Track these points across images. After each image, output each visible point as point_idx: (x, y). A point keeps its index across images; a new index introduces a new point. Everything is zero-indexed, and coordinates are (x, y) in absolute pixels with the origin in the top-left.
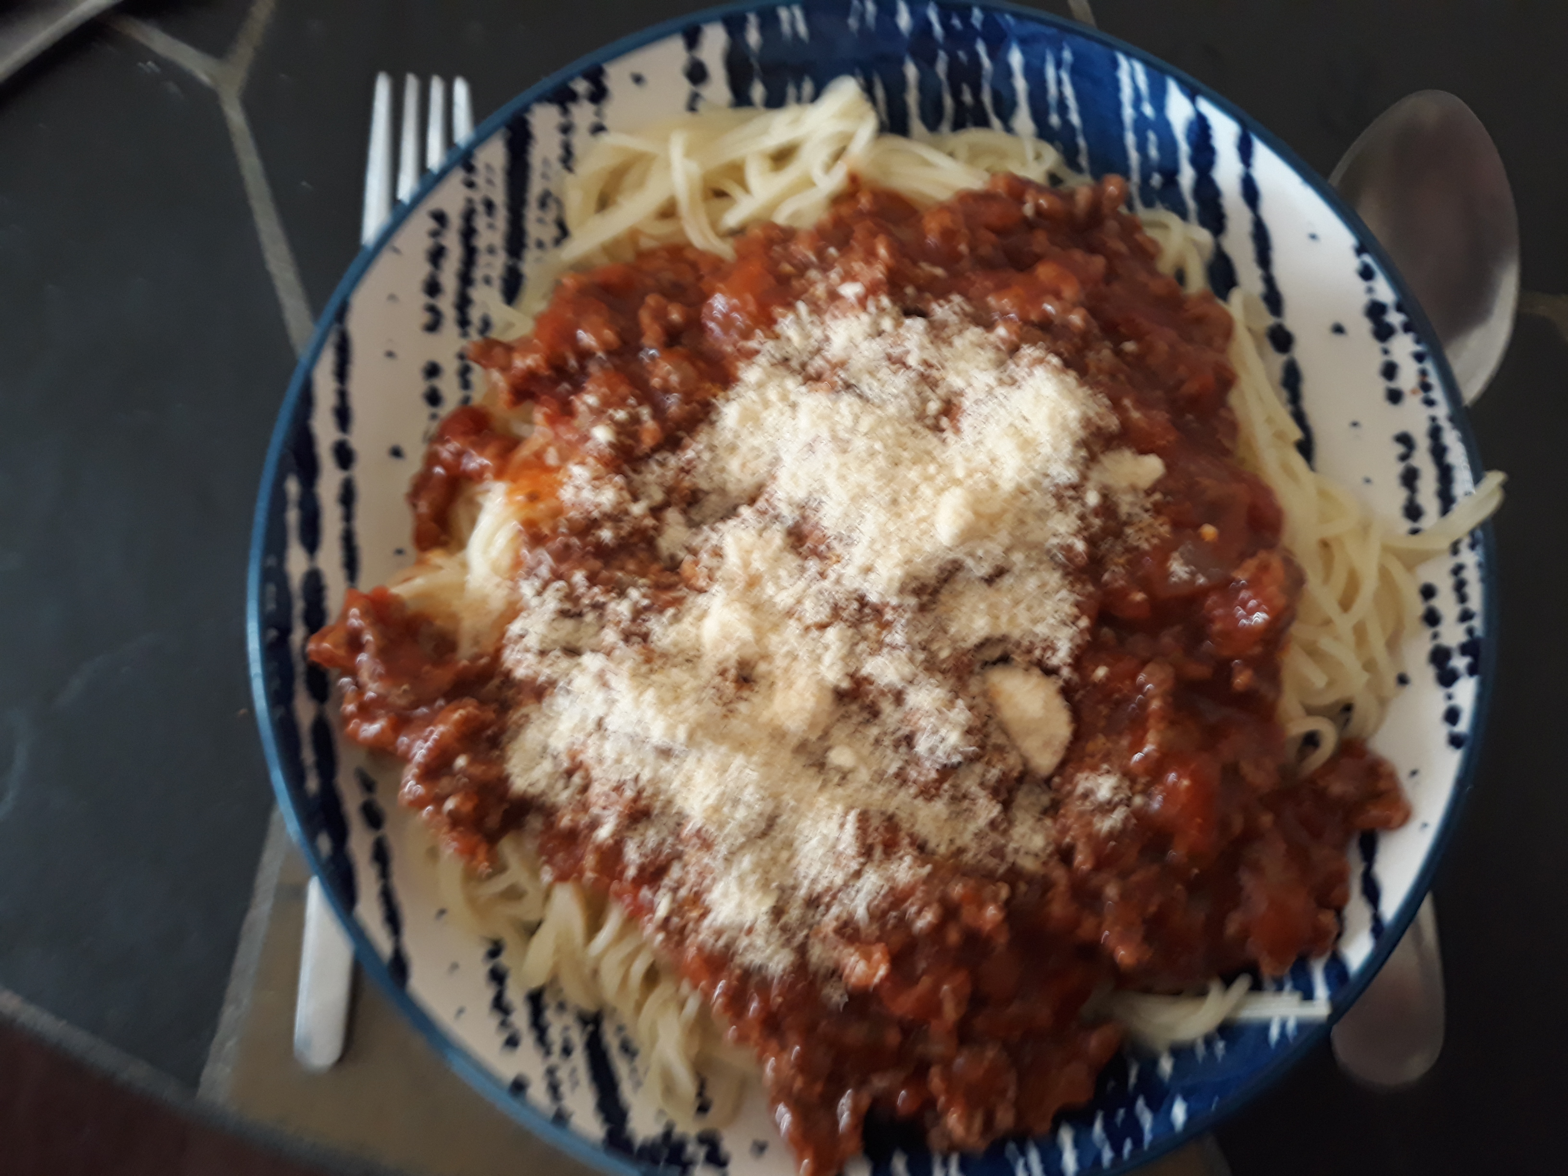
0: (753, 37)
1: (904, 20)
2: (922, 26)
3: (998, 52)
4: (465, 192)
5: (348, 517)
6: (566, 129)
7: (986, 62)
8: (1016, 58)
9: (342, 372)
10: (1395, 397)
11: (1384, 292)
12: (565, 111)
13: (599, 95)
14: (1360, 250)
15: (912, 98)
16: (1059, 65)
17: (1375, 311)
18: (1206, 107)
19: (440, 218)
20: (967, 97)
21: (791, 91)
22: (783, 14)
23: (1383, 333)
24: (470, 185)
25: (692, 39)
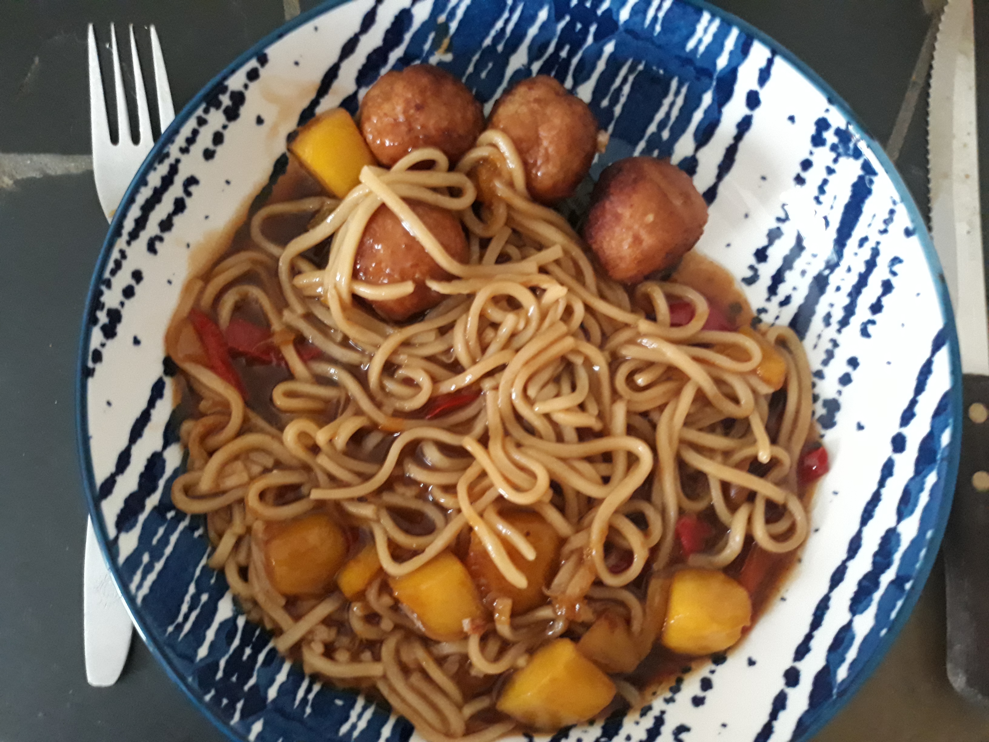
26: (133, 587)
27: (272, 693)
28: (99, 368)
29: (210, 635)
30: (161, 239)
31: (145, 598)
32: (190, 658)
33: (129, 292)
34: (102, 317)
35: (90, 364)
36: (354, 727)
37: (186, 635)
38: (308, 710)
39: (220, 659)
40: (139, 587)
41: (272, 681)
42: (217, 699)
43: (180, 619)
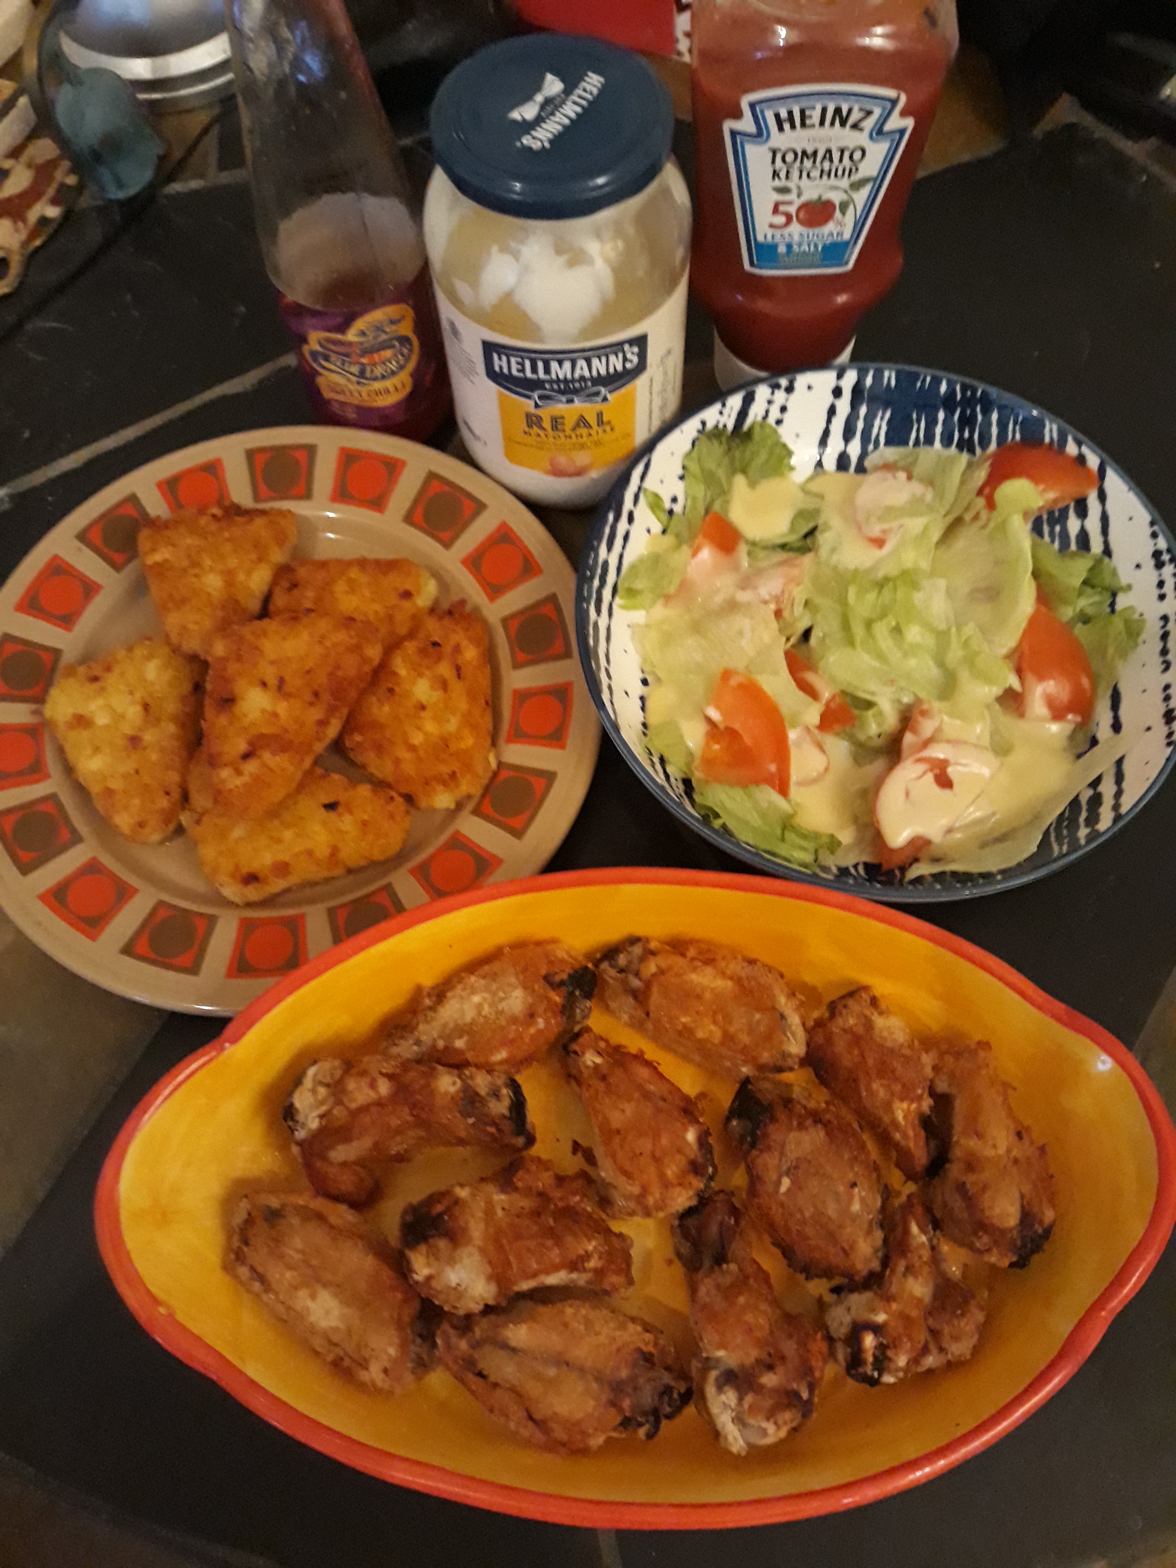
0: (869, 381)
1: (943, 388)
2: (951, 392)
3: (986, 412)
4: (718, 416)
5: (624, 548)
6: (770, 402)
7: (980, 417)
8: (995, 416)
9: (643, 477)
10: (1162, 597)
11: (1162, 543)
12: (773, 393)
13: (790, 389)
14: (1152, 524)
15: (939, 429)
16: (1015, 423)
17: (1157, 554)
18: (1085, 450)
19: (704, 423)
20: (966, 435)
21: (880, 414)
22: (886, 374)
23: (1159, 565)
24: (721, 413)
25: (840, 376)
26: (1055, 427)
27: (941, 415)
28: (1149, 531)
29: (994, 430)
30: (1163, 627)
31: (1044, 426)
32: (1001, 408)
33: (1161, 584)
34: (1166, 557)
35: (1156, 528)
36: (882, 418)
37: (1009, 419)
38: (915, 416)
39: (983, 420)
40: (1051, 431)
41: (944, 421)
42: (974, 391)
43: (1018, 428)
